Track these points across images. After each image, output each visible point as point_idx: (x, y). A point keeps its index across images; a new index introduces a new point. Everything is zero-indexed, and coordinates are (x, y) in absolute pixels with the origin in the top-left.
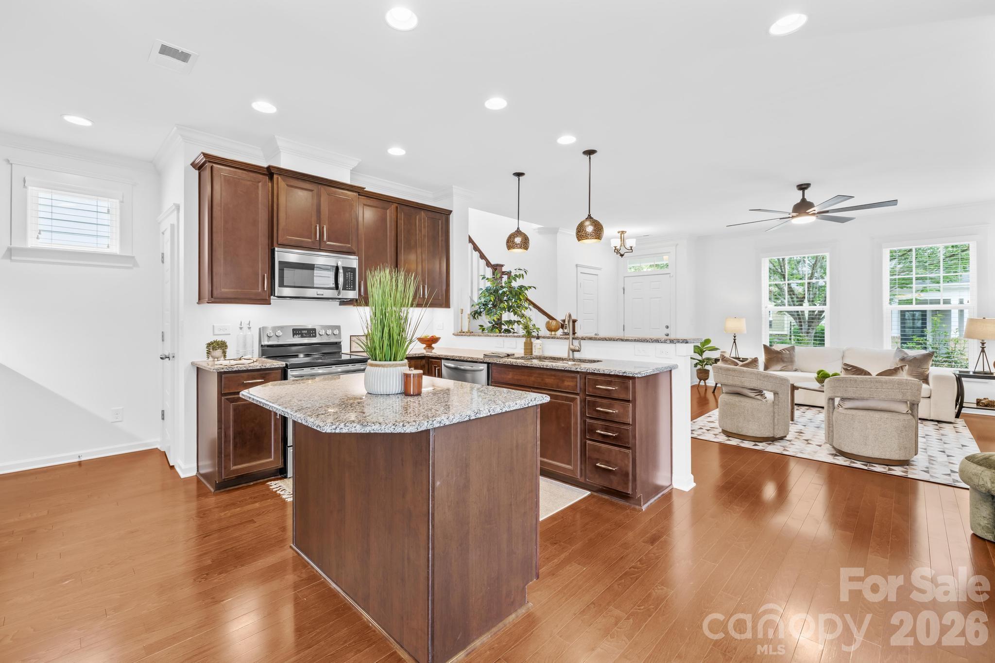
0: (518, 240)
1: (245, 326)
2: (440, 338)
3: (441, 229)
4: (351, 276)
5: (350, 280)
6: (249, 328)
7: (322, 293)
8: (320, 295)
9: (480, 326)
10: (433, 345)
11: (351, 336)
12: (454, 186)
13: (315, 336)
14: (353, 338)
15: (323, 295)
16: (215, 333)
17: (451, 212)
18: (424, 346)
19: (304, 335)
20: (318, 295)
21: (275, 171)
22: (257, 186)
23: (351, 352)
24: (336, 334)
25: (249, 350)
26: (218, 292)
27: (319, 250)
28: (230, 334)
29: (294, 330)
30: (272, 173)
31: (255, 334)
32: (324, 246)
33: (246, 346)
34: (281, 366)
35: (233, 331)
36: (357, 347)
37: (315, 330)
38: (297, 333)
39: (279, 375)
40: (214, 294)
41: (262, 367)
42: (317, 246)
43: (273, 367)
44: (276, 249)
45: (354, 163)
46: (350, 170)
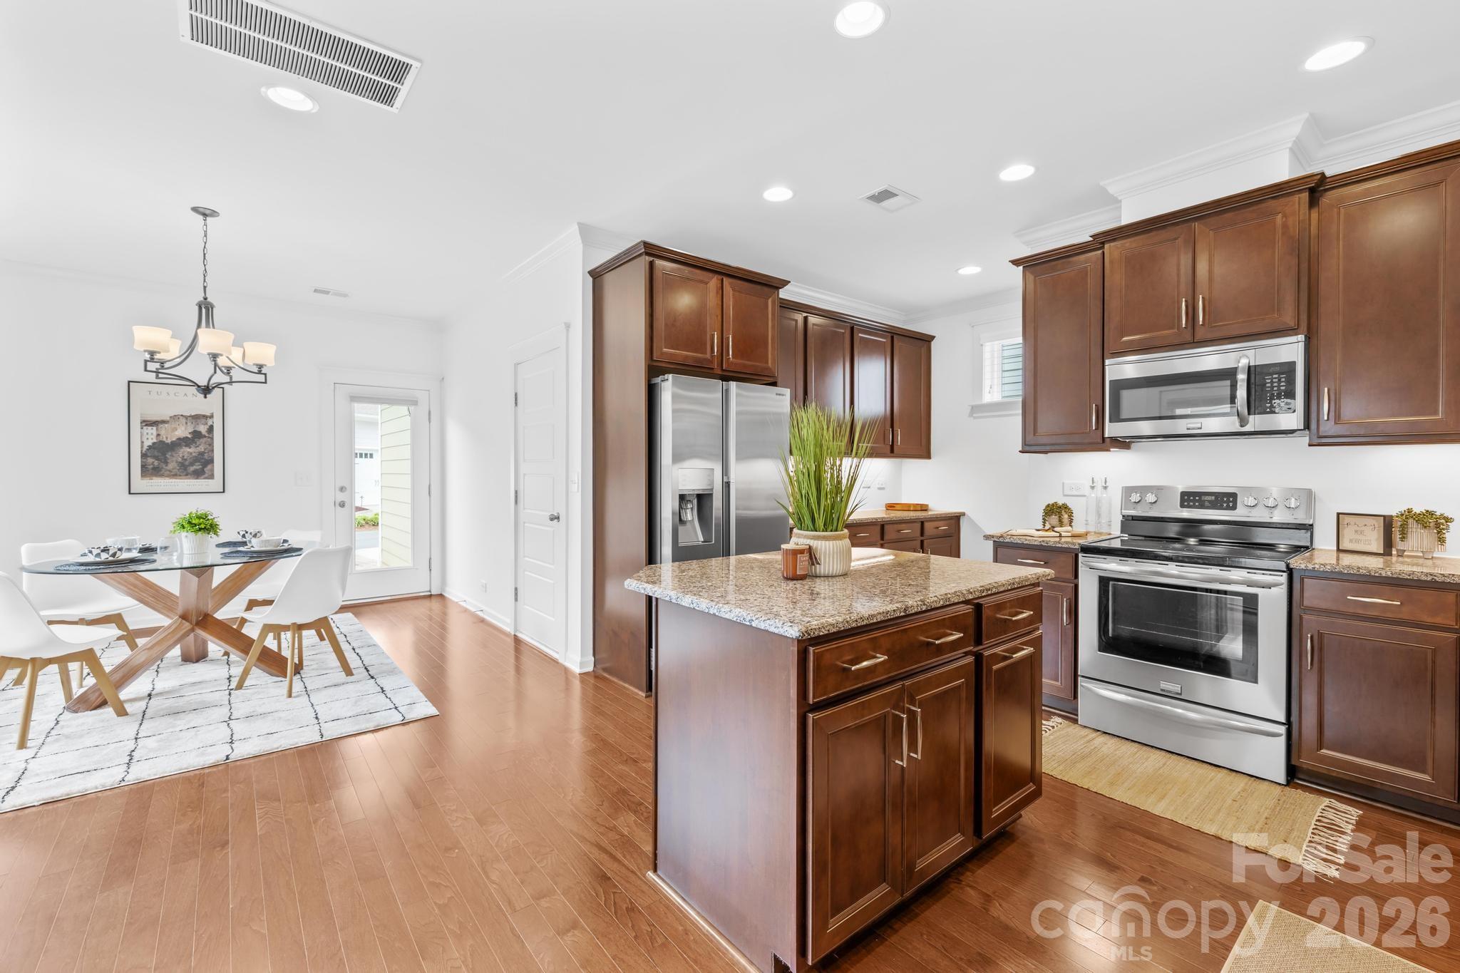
1: (1099, 485)
4: (1279, 382)
6: (1105, 488)
7: (1199, 425)
8: (1193, 428)
11: (1340, 514)
13: (1235, 508)
14: (1344, 519)
15: (1200, 429)
16: (1065, 493)
19: (1207, 504)
20: (1188, 428)
21: (1102, 239)
22: (1087, 272)
23: (1339, 550)
24: (1293, 506)
25: (1104, 521)
26: (1030, 438)
27: (1194, 345)
28: (1085, 496)
29: (1183, 494)
30: (1103, 243)
31: (1115, 497)
32: (1200, 335)
33: (1099, 515)
34: (1072, 547)
35: (1087, 491)
36: (1358, 541)
37: (1234, 495)
38: (1189, 498)
39: (1071, 561)
40: (1027, 440)
41: (1043, 544)
42: (1189, 338)
43: (1060, 545)
44: (1107, 362)
45: (1293, 128)
46: (1291, 149)
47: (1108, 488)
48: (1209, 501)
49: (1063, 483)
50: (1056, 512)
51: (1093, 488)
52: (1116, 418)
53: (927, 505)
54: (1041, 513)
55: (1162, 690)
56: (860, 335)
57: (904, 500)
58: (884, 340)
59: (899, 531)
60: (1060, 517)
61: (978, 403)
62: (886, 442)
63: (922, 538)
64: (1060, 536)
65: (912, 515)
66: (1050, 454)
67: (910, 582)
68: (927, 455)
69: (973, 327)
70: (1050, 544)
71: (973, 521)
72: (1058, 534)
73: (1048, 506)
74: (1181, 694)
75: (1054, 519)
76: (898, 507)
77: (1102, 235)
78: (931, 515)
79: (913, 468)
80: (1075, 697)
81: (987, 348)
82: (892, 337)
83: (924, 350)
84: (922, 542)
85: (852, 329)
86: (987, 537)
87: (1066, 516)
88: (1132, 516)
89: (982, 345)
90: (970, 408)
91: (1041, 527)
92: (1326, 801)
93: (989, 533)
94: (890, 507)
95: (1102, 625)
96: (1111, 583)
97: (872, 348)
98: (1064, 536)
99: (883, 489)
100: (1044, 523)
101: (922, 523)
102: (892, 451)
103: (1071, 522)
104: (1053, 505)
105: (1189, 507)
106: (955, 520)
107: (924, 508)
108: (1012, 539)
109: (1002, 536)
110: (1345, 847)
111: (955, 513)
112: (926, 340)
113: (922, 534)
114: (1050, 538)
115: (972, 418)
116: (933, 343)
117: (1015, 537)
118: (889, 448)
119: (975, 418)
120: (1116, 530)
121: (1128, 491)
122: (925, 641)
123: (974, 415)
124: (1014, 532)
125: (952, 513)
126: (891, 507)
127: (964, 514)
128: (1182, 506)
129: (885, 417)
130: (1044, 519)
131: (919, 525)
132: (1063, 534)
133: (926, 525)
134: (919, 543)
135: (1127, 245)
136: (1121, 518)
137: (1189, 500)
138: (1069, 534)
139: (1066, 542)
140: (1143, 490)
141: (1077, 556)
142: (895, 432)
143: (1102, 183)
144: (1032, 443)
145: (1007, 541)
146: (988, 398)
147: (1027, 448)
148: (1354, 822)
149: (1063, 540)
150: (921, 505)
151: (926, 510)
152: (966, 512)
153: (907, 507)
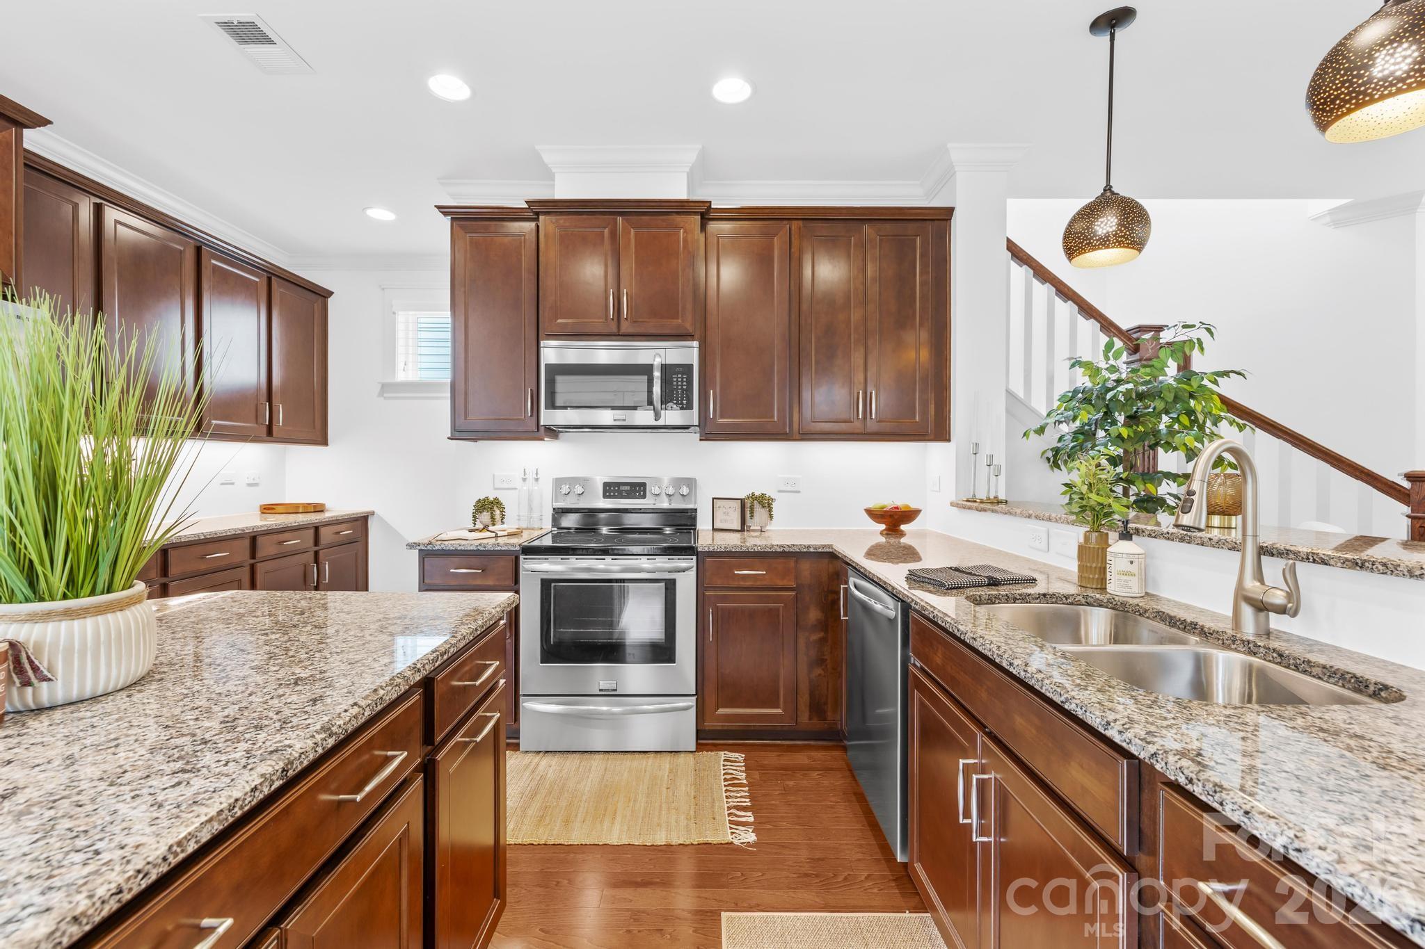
0: (1107, 224)
1: (531, 476)
2: (920, 511)
3: (922, 256)
4: (682, 382)
5: (682, 388)
6: (537, 480)
7: (623, 417)
8: (619, 420)
9: (1066, 485)
10: (903, 527)
11: (713, 499)
12: (949, 145)
13: (644, 497)
14: (718, 503)
15: (625, 420)
16: (496, 486)
17: (950, 211)
18: (883, 527)
19: (624, 493)
20: (615, 420)
21: (538, 209)
22: (521, 243)
23: (714, 529)
24: (685, 494)
25: (536, 515)
26: (460, 421)
27: (619, 337)
28: (516, 489)
29: (606, 485)
30: (537, 214)
31: (547, 489)
32: (626, 327)
33: (531, 509)
34: (512, 549)
35: (518, 483)
36: (725, 521)
37: (643, 485)
38: (611, 489)
39: (511, 565)
40: (457, 425)
41: (480, 548)
42: (614, 329)
43: (499, 548)
44: (543, 343)
45: (690, 156)
46: (688, 173)
47: (540, 480)
48: (625, 491)
49: (494, 475)
50: (488, 507)
51: (524, 480)
52: (552, 405)
53: (323, 505)
54: (471, 510)
55: (601, 690)
56: (213, 261)
57: (290, 498)
58: (257, 280)
59: (280, 543)
60: (492, 513)
61: (388, 380)
62: (260, 420)
63: (316, 548)
64: (497, 536)
65: (301, 519)
66: (480, 443)
67: (297, 670)
68: (320, 438)
69: (383, 289)
70: (489, 548)
71: (388, 524)
72: (494, 535)
73: (479, 501)
74: (616, 690)
75: (485, 517)
76: (279, 509)
77: (537, 204)
78: (329, 518)
79: (301, 457)
80: (517, 719)
81: (401, 318)
82: (269, 279)
83: (317, 307)
84: (316, 553)
85: (198, 250)
86: (411, 546)
87: (498, 512)
88: (562, 509)
89: (394, 313)
90: (380, 386)
91: (471, 526)
92: (722, 755)
93: (412, 540)
94: (267, 509)
95: (544, 633)
96: (553, 585)
97: (232, 286)
98: (502, 536)
99: (256, 485)
100: (475, 521)
101: (317, 529)
102: (270, 432)
103: (503, 517)
104: (484, 499)
105: (610, 497)
106: (361, 522)
107: (318, 508)
108: (443, 546)
109: (430, 543)
110: (748, 800)
111: (362, 513)
112: (323, 295)
113: (316, 542)
114: (483, 540)
115: (382, 398)
116: (330, 300)
117: (446, 543)
118: (264, 430)
119: (385, 398)
120: (547, 525)
121: (559, 482)
122: (333, 802)
123: (385, 395)
124: (443, 537)
125: (357, 514)
126: (269, 509)
127: (373, 513)
128: (605, 496)
129: (258, 388)
130: (474, 517)
131: (312, 531)
132: (500, 534)
133: (323, 531)
134: (311, 555)
135: (562, 222)
136: (551, 511)
137: (610, 491)
138: (505, 533)
139: (504, 543)
140: (573, 481)
141: (517, 559)
142: (274, 408)
143: (537, 147)
144: (463, 428)
145: (437, 548)
146: (401, 377)
147: (457, 435)
148: (743, 769)
149: (500, 541)
150: (315, 505)
151: (322, 511)
152: (376, 511)
153: (294, 509)
